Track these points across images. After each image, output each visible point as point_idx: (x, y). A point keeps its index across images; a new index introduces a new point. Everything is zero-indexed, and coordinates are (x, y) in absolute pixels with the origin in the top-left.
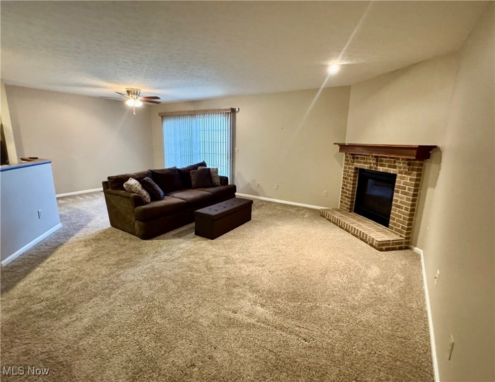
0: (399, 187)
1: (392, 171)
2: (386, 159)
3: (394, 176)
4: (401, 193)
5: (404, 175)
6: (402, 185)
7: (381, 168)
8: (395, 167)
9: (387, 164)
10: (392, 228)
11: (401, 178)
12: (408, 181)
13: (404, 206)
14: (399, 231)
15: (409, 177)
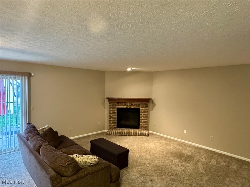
0: (142, 113)
1: (138, 107)
2: (134, 103)
3: (139, 109)
4: (143, 115)
5: (143, 108)
6: (143, 112)
7: (133, 107)
8: (139, 106)
9: (135, 105)
10: (142, 128)
11: (142, 109)
12: (145, 110)
13: (145, 119)
14: (145, 128)
15: (145, 109)
